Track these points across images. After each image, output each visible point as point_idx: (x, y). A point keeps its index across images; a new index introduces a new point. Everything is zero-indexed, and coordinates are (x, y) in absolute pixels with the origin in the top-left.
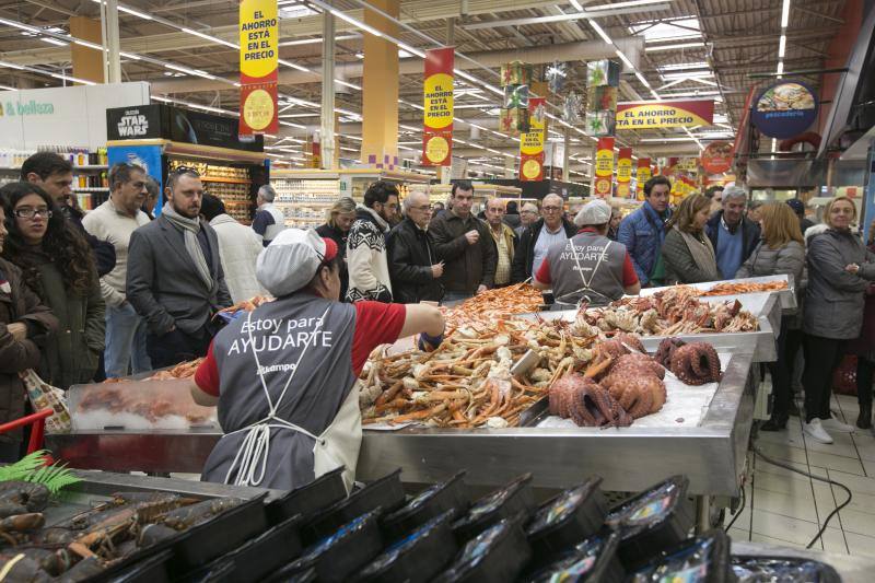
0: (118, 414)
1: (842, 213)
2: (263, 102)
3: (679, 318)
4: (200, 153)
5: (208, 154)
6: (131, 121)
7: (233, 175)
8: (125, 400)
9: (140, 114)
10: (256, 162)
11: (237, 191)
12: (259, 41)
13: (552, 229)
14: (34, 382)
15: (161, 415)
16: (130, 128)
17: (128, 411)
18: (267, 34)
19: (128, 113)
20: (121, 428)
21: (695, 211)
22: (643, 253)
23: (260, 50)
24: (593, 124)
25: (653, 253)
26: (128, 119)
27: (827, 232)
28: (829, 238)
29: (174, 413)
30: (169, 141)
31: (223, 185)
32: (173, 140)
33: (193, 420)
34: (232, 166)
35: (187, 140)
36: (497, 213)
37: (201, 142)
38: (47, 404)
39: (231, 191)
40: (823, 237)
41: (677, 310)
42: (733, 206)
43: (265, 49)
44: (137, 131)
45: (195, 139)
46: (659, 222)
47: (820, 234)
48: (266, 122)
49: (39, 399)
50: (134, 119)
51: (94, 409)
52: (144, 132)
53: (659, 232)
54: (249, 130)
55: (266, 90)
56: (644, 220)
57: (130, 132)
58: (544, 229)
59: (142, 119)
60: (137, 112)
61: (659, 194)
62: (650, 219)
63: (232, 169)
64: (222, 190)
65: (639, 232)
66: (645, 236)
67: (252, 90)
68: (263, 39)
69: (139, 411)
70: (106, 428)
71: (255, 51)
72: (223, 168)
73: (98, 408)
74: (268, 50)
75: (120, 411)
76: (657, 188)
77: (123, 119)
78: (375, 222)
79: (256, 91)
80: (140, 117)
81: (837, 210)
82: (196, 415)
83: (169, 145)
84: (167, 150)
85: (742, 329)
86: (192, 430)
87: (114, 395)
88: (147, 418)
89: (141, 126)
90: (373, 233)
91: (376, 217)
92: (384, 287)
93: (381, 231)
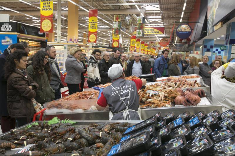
0: (61, 109)
1: (206, 60)
2: (48, 23)
3: (184, 85)
4: (28, 37)
5: (30, 37)
6: (6, 27)
7: (34, 44)
8: (63, 106)
9: (9, 25)
10: (43, 40)
11: (37, 49)
12: (47, 5)
13: (137, 62)
14: (34, 102)
15: (75, 109)
17: (64, 108)
18: (49, 3)
19: (4, 24)
20: (62, 113)
22: (161, 69)
23: (47, 8)
24: (138, 33)
25: (163, 69)
26: (5, 26)
27: (203, 64)
29: (79, 108)
30: (19, 34)
31: (33, 47)
32: (20, 33)
33: (85, 110)
34: (35, 41)
35: (24, 33)
36: (124, 57)
37: (28, 34)
38: (38, 108)
39: (35, 49)
40: (202, 65)
41: (183, 82)
43: (49, 8)
44: (8, 30)
45: (26, 33)
46: (165, 61)
47: (201, 64)
48: (49, 29)
49: (36, 106)
50: (7, 26)
51: (52, 108)
52: (11, 30)
54: (42, 31)
55: (49, 19)
56: (162, 60)
57: (5, 30)
58: (135, 62)
59: (10, 26)
60: (8, 24)
61: (166, 54)
63: (36, 42)
64: (33, 48)
65: (161, 63)
66: (162, 64)
67: (44, 19)
68: (48, 5)
69: (68, 108)
70: (57, 113)
71: (46, 8)
72: (33, 42)
73: (54, 108)
74: (50, 8)
76: (166, 52)
77: (3, 26)
79: (46, 20)
80: (9, 26)
81: (205, 59)
82: (86, 108)
83: (19, 35)
85: (199, 87)
86: (85, 112)
87: (59, 104)
88: (70, 110)
89: (10, 28)
90: (93, 63)
91: (94, 58)
92: (97, 77)
93: (96, 62)
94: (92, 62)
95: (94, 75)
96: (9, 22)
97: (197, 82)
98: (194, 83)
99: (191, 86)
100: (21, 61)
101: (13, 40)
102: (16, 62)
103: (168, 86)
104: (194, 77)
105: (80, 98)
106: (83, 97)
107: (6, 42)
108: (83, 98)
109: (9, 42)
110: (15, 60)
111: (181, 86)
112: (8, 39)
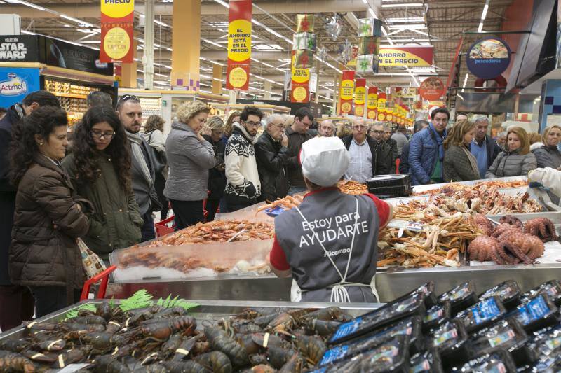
0: (156, 268)
1: (556, 136)
2: (121, 38)
3: (492, 205)
4: (68, 75)
5: (73, 76)
6: (10, 47)
7: (83, 92)
8: (162, 259)
9: (20, 42)
10: (107, 83)
13: (359, 142)
14: (83, 247)
15: (193, 268)
16: (10, 53)
17: (164, 266)
19: (7, 40)
20: (159, 278)
21: (464, 133)
22: (427, 159)
24: (362, 64)
26: (8, 45)
28: (544, 151)
29: (204, 267)
30: (44, 65)
31: (81, 101)
32: (48, 64)
33: (221, 270)
34: (86, 85)
35: (57, 64)
36: (327, 130)
37: (68, 67)
38: (91, 263)
41: (490, 198)
42: (480, 127)
44: (16, 55)
45: (64, 64)
47: (538, 149)
48: (123, 53)
49: (86, 259)
50: (14, 46)
51: (133, 266)
52: (23, 56)
53: (439, 146)
54: (106, 58)
55: (123, 28)
57: (10, 55)
58: (353, 141)
59: (21, 46)
60: (16, 40)
62: (433, 137)
63: (88, 89)
64: (81, 105)
65: (426, 145)
66: (429, 148)
67: (111, 28)
69: (174, 266)
70: (144, 279)
72: (82, 88)
73: (137, 265)
75: (157, 266)
76: (439, 115)
77: (3, 45)
78: (243, 135)
79: (115, 29)
80: (19, 44)
82: (222, 267)
83: (45, 68)
84: (43, 72)
85: (534, 211)
86: (220, 276)
87: (152, 256)
88: (181, 270)
89: (20, 51)
90: (241, 143)
91: (244, 131)
92: (251, 183)
93: (249, 142)
94: (238, 142)
95: (243, 177)
96: (19, 34)
97: (528, 199)
98: (521, 201)
99: (514, 208)
100: (53, 138)
101: (30, 82)
102: (39, 141)
103: (447, 208)
104: (518, 184)
105: (206, 239)
106: (215, 236)
107: (12, 87)
108: (214, 239)
109: (18, 87)
110: (37, 136)
111: (483, 208)
112: (16, 81)
